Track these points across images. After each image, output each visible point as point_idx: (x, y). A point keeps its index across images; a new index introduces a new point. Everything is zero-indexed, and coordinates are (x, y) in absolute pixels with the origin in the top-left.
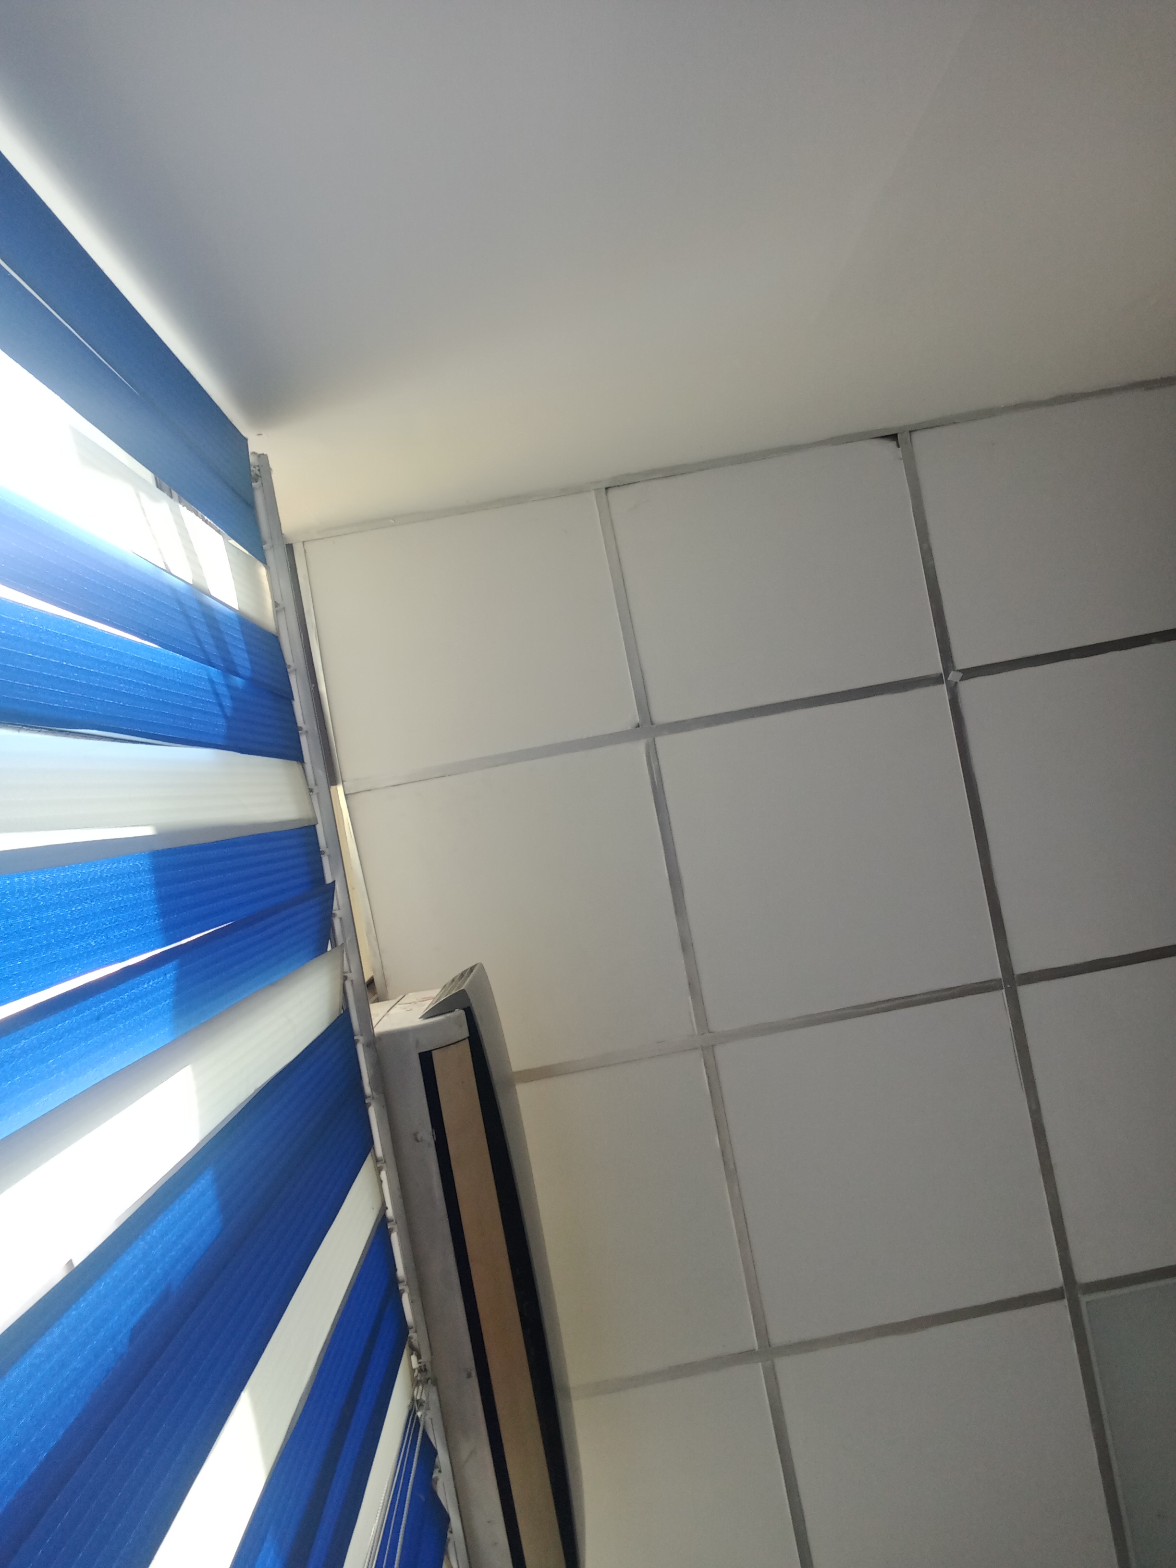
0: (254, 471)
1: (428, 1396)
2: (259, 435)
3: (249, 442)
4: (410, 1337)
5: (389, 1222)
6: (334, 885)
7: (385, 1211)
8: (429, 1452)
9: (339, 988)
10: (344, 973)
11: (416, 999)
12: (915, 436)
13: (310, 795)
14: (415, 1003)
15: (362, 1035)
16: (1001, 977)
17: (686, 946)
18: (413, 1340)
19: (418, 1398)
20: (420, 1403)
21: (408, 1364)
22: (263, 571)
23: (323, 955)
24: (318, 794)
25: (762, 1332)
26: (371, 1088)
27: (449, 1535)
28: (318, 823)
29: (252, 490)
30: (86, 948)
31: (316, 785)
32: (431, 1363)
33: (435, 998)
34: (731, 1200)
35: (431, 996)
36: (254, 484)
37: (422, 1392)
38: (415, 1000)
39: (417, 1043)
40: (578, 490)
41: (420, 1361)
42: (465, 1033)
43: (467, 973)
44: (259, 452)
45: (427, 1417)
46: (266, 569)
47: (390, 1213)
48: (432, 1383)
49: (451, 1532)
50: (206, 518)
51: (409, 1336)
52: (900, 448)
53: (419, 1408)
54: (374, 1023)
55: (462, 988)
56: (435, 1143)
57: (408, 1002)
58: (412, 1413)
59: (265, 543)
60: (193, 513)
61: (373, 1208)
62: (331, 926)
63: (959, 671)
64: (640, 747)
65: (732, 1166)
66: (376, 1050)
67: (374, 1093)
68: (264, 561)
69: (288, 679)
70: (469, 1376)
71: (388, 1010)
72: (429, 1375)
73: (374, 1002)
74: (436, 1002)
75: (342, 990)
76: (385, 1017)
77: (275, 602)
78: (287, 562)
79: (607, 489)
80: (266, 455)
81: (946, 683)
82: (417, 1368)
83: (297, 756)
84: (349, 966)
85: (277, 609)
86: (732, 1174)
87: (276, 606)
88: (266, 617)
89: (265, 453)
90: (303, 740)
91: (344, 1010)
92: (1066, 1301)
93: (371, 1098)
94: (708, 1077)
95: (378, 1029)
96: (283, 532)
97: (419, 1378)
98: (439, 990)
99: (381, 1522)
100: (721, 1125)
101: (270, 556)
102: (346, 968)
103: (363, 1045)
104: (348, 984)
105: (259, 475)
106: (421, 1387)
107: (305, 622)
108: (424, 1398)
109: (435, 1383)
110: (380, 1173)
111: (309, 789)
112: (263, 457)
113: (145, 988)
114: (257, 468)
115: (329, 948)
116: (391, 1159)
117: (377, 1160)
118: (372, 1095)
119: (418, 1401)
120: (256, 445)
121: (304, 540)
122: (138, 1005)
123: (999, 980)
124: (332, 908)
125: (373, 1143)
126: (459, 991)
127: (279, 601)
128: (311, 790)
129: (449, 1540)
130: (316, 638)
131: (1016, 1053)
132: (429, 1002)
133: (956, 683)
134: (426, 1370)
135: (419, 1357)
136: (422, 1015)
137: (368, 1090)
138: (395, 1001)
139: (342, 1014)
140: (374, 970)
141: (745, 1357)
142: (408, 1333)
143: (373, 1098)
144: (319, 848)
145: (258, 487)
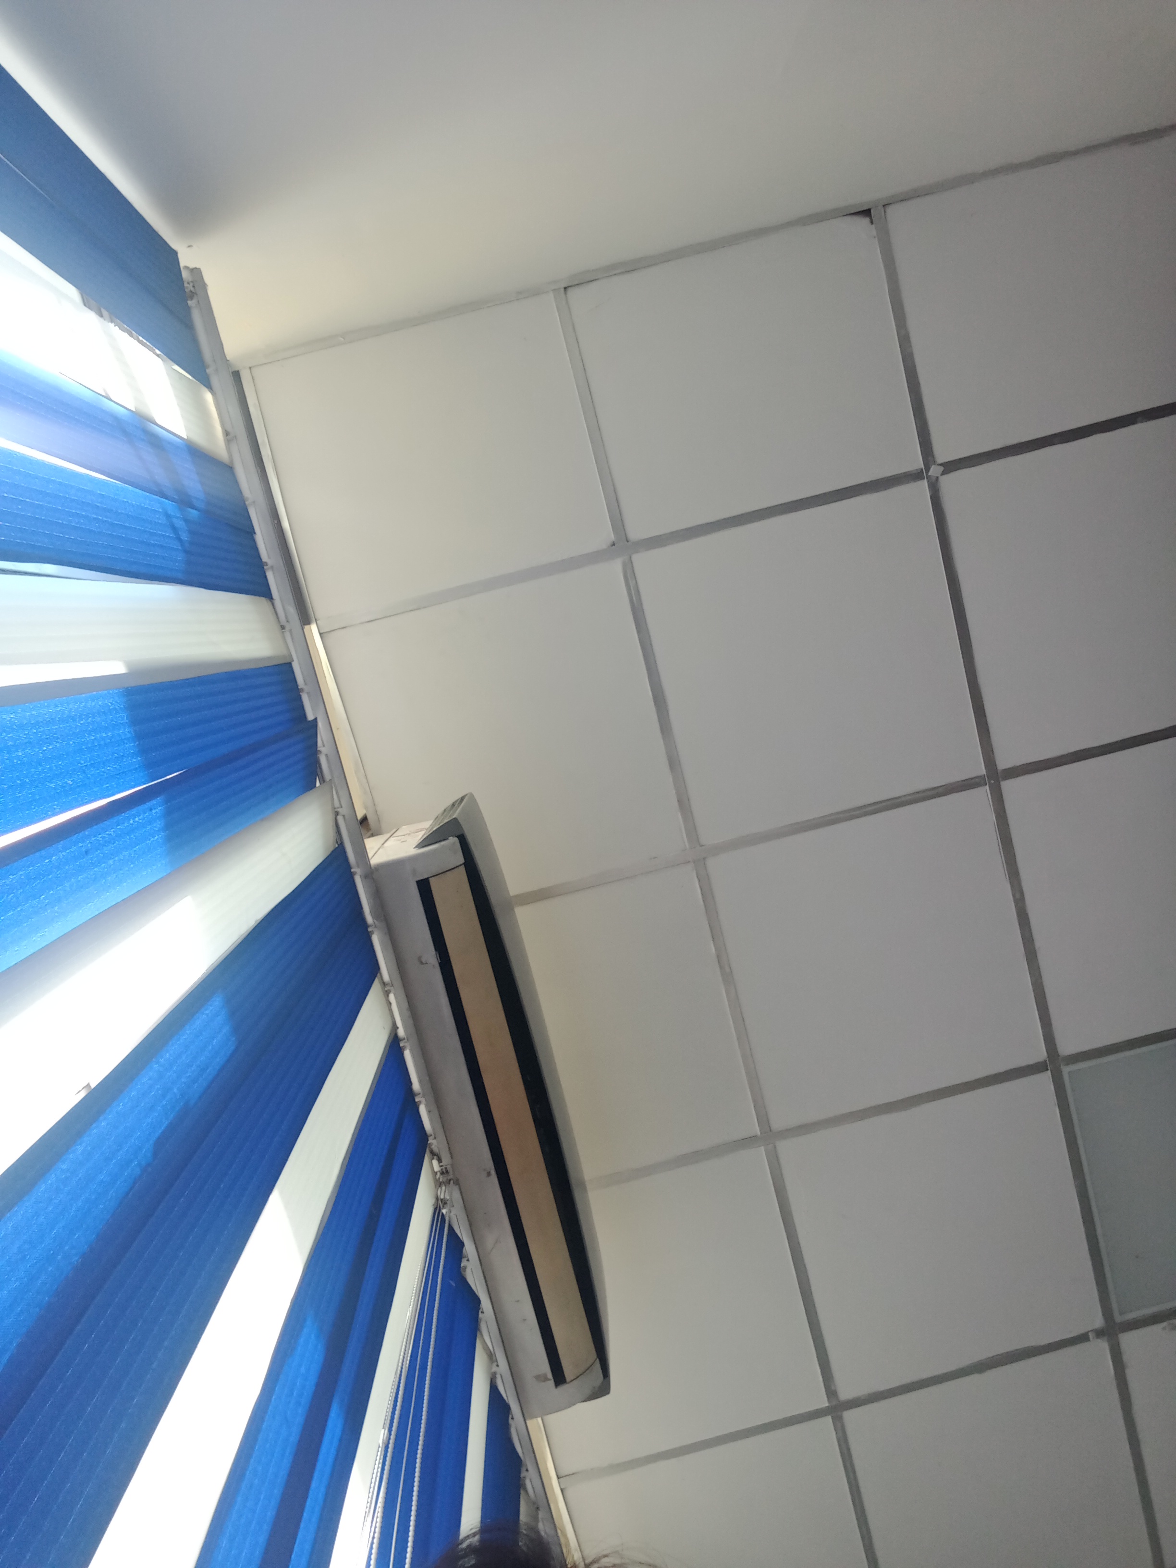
0: (189, 287)
1: (451, 1195)
2: (189, 246)
3: (180, 256)
4: (430, 1144)
5: (401, 1040)
6: (316, 722)
7: (396, 1031)
8: (456, 1245)
9: (331, 823)
10: (335, 808)
11: (410, 831)
12: (890, 210)
13: (283, 632)
14: (409, 834)
15: (358, 867)
16: (985, 773)
17: (674, 763)
18: (433, 1147)
19: (442, 1197)
20: (445, 1202)
21: (429, 1169)
22: (209, 397)
23: (311, 791)
24: (290, 631)
25: (763, 1118)
26: (373, 918)
27: (481, 1315)
28: (293, 661)
29: (188, 309)
30: (62, 787)
31: (287, 621)
32: (452, 1165)
33: (428, 828)
34: (729, 1001)
35: (425, 827)
36: (189, 303)
37: (445, 1191)
38: (408, 832)
39: (414, 872)
40: (534, 292)
41: (441, 1164)
42: (461, 860)
43: (458, 803)
44: (192, 266)
45: (452, 1214)
46: (212, 395)
47: (401, 1032)
48: (454, 1183)
49: (482, 1312)
50: (141, 338)
51: (429, 1142)
52: (873, 225)
53: (443, 1206)
54: (370, 855)
55: (454, 817)
56: (440, 964)
57: (402, 834)
58: (437, 1211)
59: (208, 367)
60: (126, 334)
61: (384, 1029)
62: (317, 762)
63: (941, 465)
64: (616, 566)
65: (728, 970)
66: (373, 879)
67: (375, 921)
68: (210, 387)
69: (248, 512)
70: (489, 1174)
71: (382, 842)
72: (451, 1176)
73: (369, 837)
74: (429, 831)
75: (334, 824)
76: (381, 850)
77: (226, 431)
78: (234, 387)
79: (565, 288)
80: (199, 269)
81: (927, 478)
82: (439, 1171)
83: (266, 593)
84: (340, 801)
85: (229, 437)
86: (728, 977)
87: (227, 435)
88: (217, 444)
89: (198, 267)
90: (270, 576)
91: (339, 843)
92: (1049, 1072)
93: (374, 926)
94: (701, 889)
95: (374, 861)
96: (228, 359)
97: (441, 1180)
98: (432, 821)
99: (415, 1307)
100: (716, 933)
101: (215, 381)
102: (337, 804)
103: (361, 876)
104: (340, 818)
105: (194, 291)
106: (444, 1188)
107: (261, 454)
108: (448, 1197)
109: (457, 1183)
110: (388, 996)
111: (281, 626)
112: (196, 272)
113: (131, 824)
114: (191, 284)
115: (318, 784)
116: (398, 983)
117: (384, 984)
118: (374, 923)
119: (442, 1200)
120: (187, 258)
121: (250, 366)
122: (126, 841)
123: (982, 777)
124: (317, 745)
125: (379, 969)
126: (451, 820)
127: (229, 429)
128: (283, 627)
129: (481, 1319)
130: (273, 471)
131: (1000, 845)
132: (423, 832)
133: (937, 477)
134: (447, 1172)
135: (440, 1160)
136: (416, 844)
137: (369, 919)
138: (389, 835)
139: (337, 848)
140: (366, 808)
141: (749, 1142)
142: (428, 1140)
143: (375, 927)
144: (297, 686)
145: (194, 305)
